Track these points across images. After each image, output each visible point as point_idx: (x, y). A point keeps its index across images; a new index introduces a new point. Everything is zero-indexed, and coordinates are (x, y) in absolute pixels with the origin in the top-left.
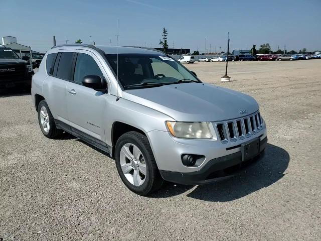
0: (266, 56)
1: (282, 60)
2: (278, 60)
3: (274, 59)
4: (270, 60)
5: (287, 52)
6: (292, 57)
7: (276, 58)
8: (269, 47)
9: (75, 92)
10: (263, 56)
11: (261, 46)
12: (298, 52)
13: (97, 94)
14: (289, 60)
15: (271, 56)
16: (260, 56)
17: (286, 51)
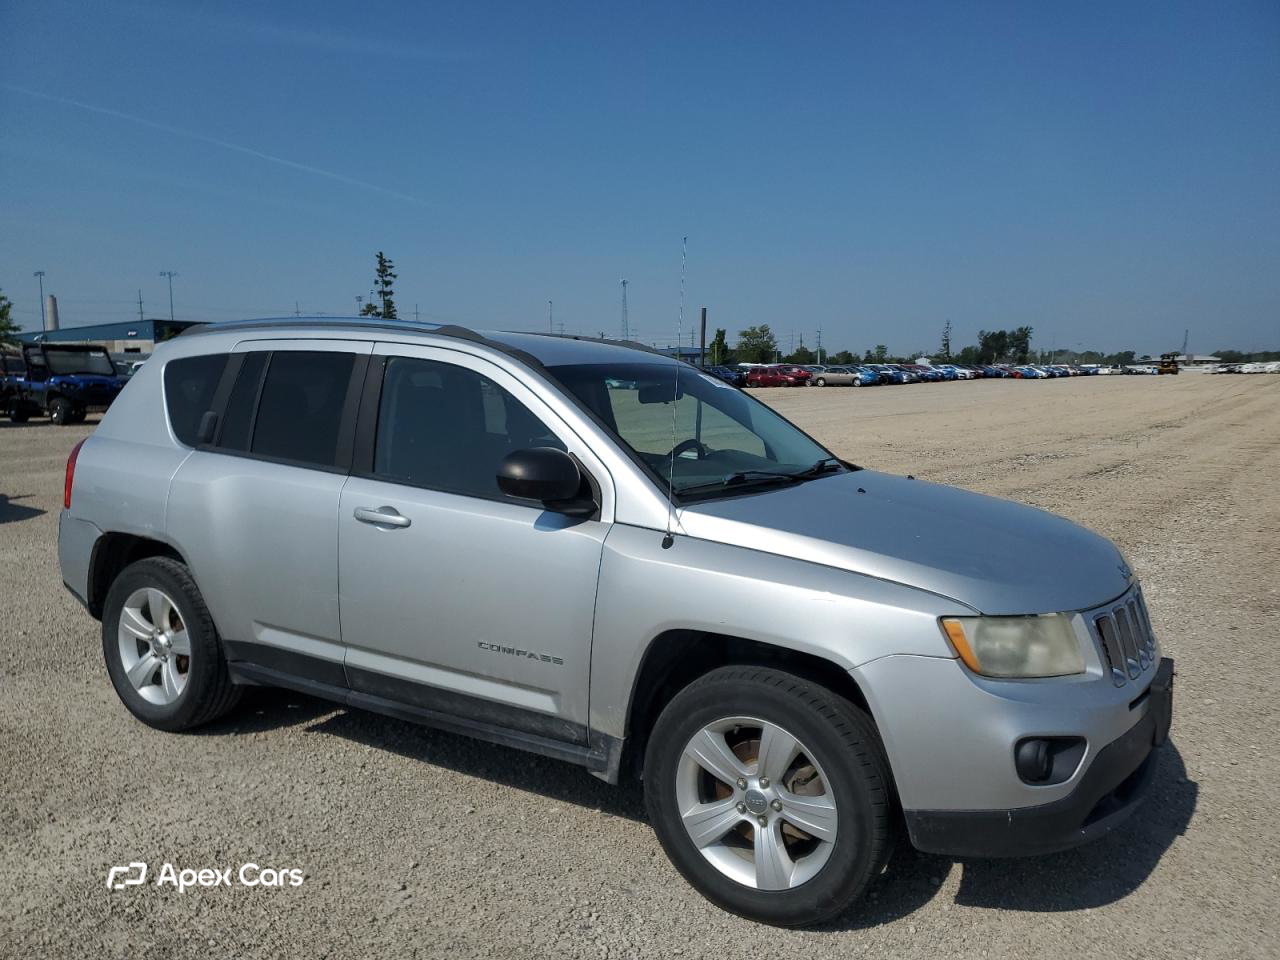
0: (772, 370)
1: (827, 385)
2: (814, 384)
3: (800, 382)
4: (790, 385)
5: (828, 355)
6: (858, 375)
7: (807, 377)
8: (771, 338)
9: (400, 520)
10: (764, 371)
11: (744, 334)
12: (862, 358)
13: (539, 523)
14: (850, 384)
15: (789, 369)
16: (754, 371)
17: (823, 353)
